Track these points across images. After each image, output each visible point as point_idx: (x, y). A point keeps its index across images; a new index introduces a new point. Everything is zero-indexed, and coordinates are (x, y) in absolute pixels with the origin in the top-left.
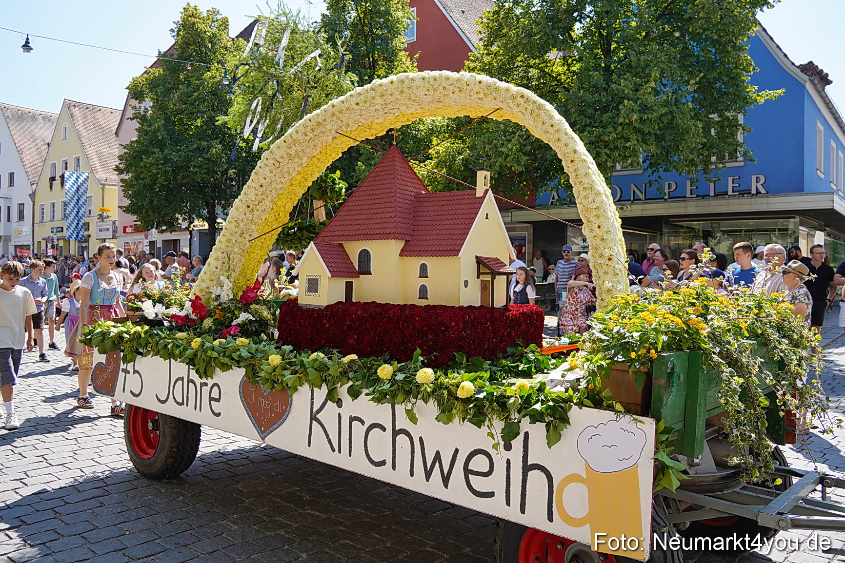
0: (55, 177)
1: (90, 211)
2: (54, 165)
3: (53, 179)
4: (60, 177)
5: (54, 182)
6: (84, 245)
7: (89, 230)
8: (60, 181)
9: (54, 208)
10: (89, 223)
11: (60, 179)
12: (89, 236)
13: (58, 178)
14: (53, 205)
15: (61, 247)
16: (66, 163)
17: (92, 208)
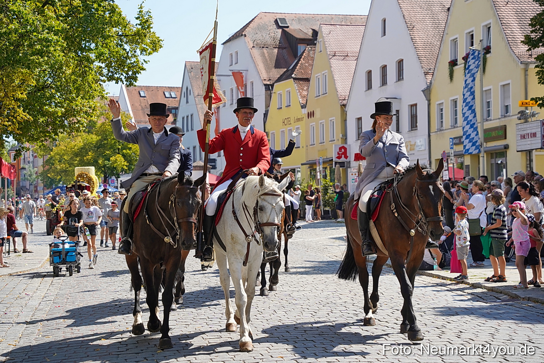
0: (456, 60)
1: (507, 106)
2: (455, 42)
3: (453, 63)
4: (463, 58)
5: (455, 68)
6: (499, 162)
7: (506, 138)
8: (463, 65)
9: (456, 107)
10: (505, 126)
11: (463, 62)
12: (506, 147)
13: (460, 61)
14: (455, 102)
15: (468, 166)
16: (472, 35)
17: (510, 102)
